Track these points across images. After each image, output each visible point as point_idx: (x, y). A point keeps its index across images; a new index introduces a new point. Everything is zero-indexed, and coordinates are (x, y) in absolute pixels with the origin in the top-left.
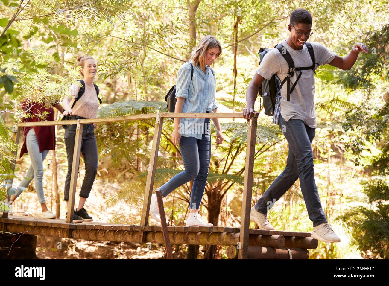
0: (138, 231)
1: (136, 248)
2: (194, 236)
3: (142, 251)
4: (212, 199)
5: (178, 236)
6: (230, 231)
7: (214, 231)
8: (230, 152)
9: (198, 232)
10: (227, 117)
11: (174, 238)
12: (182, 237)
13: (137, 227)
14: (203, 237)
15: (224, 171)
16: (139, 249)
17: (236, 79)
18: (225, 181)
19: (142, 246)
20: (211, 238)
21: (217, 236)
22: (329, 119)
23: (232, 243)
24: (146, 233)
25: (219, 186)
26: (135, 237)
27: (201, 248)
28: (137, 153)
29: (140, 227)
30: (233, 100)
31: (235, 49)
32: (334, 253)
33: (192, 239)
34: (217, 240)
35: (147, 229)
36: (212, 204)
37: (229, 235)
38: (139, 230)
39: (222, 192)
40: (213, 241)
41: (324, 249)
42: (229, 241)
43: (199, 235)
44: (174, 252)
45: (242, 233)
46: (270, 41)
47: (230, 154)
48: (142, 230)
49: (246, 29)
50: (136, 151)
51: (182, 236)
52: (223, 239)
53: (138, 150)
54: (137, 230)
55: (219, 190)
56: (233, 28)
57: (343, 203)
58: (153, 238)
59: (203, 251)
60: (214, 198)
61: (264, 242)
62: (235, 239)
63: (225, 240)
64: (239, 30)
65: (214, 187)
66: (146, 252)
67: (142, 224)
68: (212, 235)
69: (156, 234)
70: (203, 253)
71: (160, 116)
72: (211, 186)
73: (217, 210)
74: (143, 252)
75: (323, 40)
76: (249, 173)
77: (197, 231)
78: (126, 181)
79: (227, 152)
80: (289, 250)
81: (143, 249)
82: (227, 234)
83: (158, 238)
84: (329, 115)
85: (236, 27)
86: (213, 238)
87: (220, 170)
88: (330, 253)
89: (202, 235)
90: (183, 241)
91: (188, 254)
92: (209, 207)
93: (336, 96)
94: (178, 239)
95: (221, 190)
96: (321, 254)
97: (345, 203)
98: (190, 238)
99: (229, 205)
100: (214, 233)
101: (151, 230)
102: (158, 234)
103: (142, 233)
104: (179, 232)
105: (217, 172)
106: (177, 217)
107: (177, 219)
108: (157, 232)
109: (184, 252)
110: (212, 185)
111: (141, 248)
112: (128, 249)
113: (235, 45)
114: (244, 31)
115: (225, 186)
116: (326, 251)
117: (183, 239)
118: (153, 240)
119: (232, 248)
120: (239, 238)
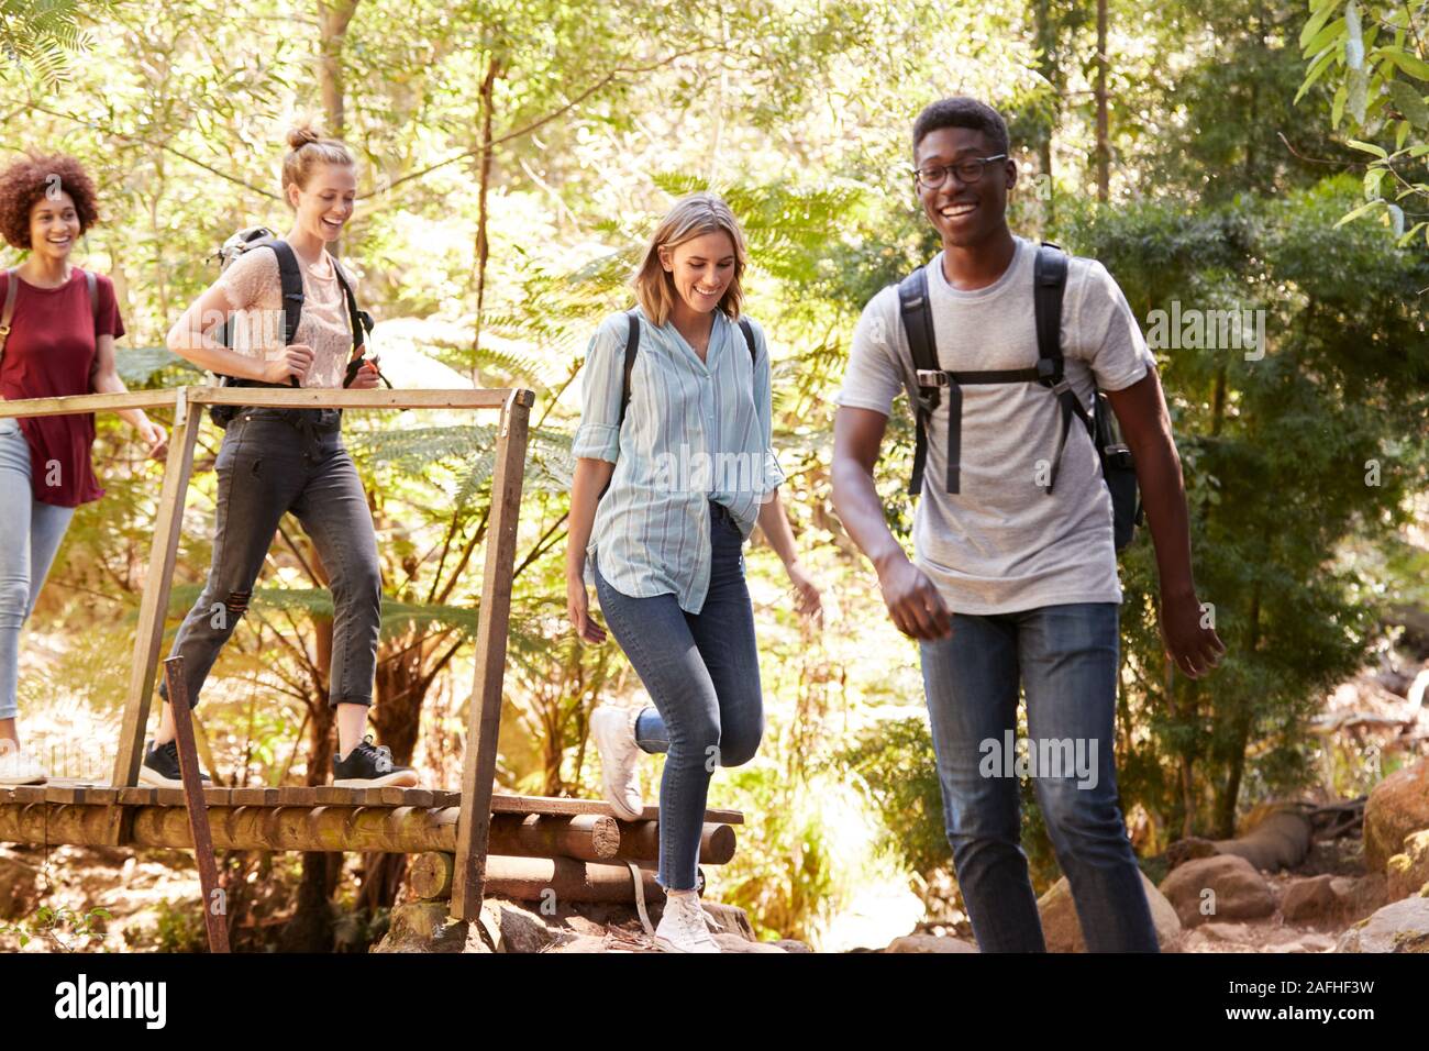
0: (103, 807)
1: (118, 862)
2: (302, 820)
3: (137, 875)
4: (390, 690)
5: (246, 820)
6: (424, 802)
7: (367, 802)
8: (455, 527)
9: (312, 808)
10: (426, 403)
11: (229, 828)
12: (260, 825)
13: (100, 793)
14: (331, 824)
15: (433, 592)
16: (130, 864)
17: (486, 270)
18: (436, 626)
19: (142, 856)
20: (358, 825)
21: (381, 821)
22: (809, 419)
23: (431, 844)
24: (132, 812)
25: (417, 644)
26: (95, 827)
27: (353, 861)
28: (127, 525)
29: (108, 792)
30: (475, 345)
31: (486, 169)
32: (820, 879)
33: (293, 831)
34: (381, 833)
35: (134, 799)
36: (390, 710)
37: (422, 817)
38: (105, 800)
39: (427, 669)
40: (366, 838)
41: (787, 866)
42: (420, 835)
43: (319, 817)
44: (252, 878)
45: (467, 806)
46: (607, 142)
47: (459, 533)
48: (116, 803)
49: (525, 100)
50: (123, 521)
51: (259, 822)
52: (401, 830)
53: (133, 515)
54: (99, 801)
55: (416, 661)
56: (476, 94)
57: (852, 706)
58: (158, 830)
59: (358, 873)
60: (399, 688)
61: (547, 839)
62: (444, 831)
63: (406, 834)
64: (496, 100)
65: (397, 649)
66: (155, 878)
67: (118, 781)
68: (361, 817)
69: (169, 816)
70: (358, 882)
71: (191, 399)
72: (390, 647)
73: (406, 729)
74: (142, 879)
75: (798, 144)
76: (494, 601)
77: (311, 803)
78: (97, 625)
79: (444, 527)
80: (634, 867)
81: (145, 867)
82: (414, 812)
83: (174, 832)
84: (807, 402)
85: (486, 90)
86: (367, 825)
87: (422, 590)
88: (806, 878)
89: (327, 816)
90: (260, 837)
91: (303, 886)
92: (380, 720)
93: (831, 340)
94: (247, 834)
95: (423, 658)
96: (774, 882)
97: (861, 707)
98: (285, 830)
99: (460, 714)
100: (370, 809)
101: (148, 802)
102: (177, 817)
103: (119, 814)
104: (249, 808)
105: (409, 596)
106: (273, 752)
107: (269, 761)
108: (172, 807)
109: (291, 878)
110: (393, 639)
111: (138, 862)
112: (92, 866)
113: (481, 154)
114: (515, 105)
115: (438, 644)
116: (791, 873)
117: (263, 833)
118: (157, 838)
119: (433, 858)
120: (457, 824)
